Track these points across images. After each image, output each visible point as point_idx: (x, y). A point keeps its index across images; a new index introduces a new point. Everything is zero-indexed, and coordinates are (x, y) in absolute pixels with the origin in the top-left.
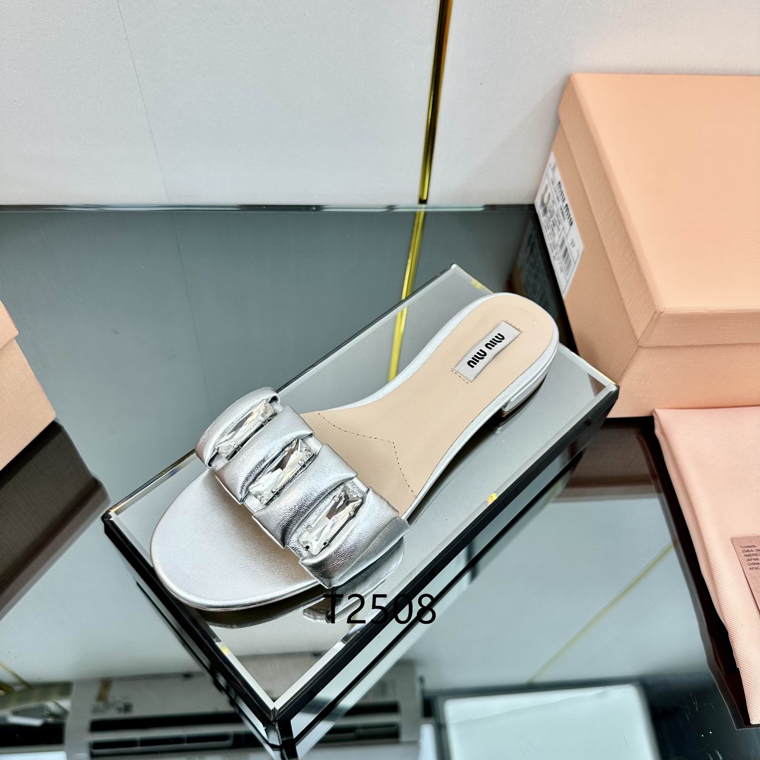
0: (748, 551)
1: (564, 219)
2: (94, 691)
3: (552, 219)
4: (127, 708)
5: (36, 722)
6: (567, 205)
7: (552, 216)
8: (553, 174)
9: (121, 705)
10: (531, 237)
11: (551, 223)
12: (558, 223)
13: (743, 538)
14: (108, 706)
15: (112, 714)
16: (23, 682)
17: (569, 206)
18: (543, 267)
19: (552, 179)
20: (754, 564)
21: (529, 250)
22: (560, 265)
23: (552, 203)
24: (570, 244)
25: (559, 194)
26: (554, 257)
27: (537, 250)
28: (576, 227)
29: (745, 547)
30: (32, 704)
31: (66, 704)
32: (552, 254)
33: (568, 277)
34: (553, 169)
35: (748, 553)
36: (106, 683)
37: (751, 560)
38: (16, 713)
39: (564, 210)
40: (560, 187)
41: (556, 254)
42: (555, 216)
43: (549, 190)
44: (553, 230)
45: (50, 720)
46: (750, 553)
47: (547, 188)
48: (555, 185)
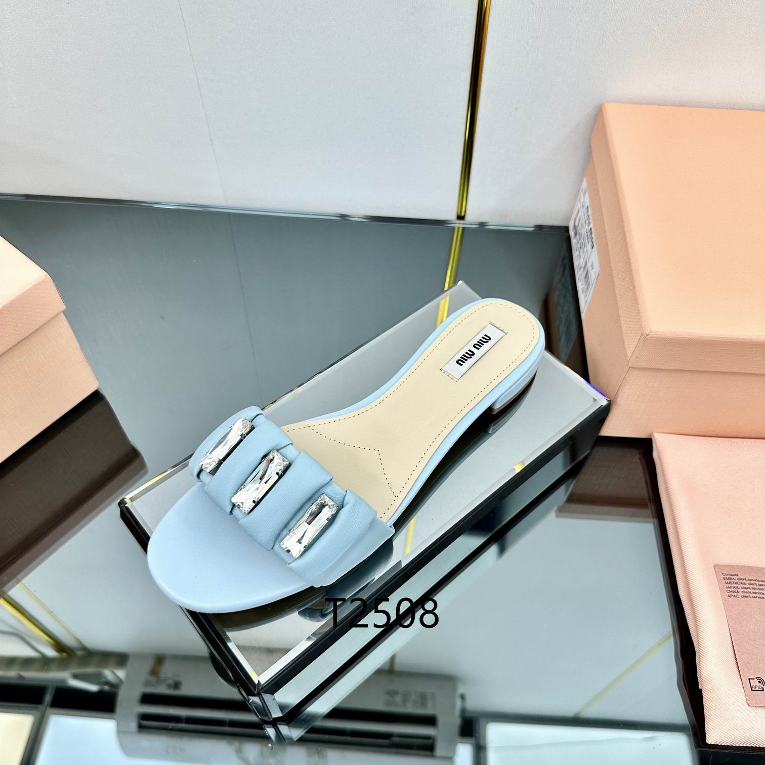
0: (730, 579)
1: (588, 242)
2: (148, 666)
3: (580, 242)
4: (177, 685)
5: (93, 688)
6: (591, 229)
7: (580, 240)
8: (584, 198)
9: (171, 682)
10: (564, 258)
11: (579, 245)
12: (584, 246)
13: (726, 566)
14: (159, 681)
15: (162, 689)
16: (84, 648)
17: (593, 230)
18: (570, 288)
19: (583, 203)
20: (734, 592)
21: (562, 270)
22: (582, 287)
23: (581, 227)
24: (590, 267)
25: (586, 218)
26: (579, 278)
27: (567, 271)
28: (596, 251)
29: (727, 575)
30: (91, 670)
31: (121, 674)
32: (577, 276)
33: (586, 298)
34: (585, 194)
35: (729, 581)
36: (160, 660)
37: (731, 587)
38: (76, 677)
39: (589, 233)
40: (588, 211)
41: (580, 275)
42: (582, 240)
43: (580, 214)
44: (580, 252)
45: (106, 688)
46: (730, 581)
47: (578, 212)
48: (585, 209)
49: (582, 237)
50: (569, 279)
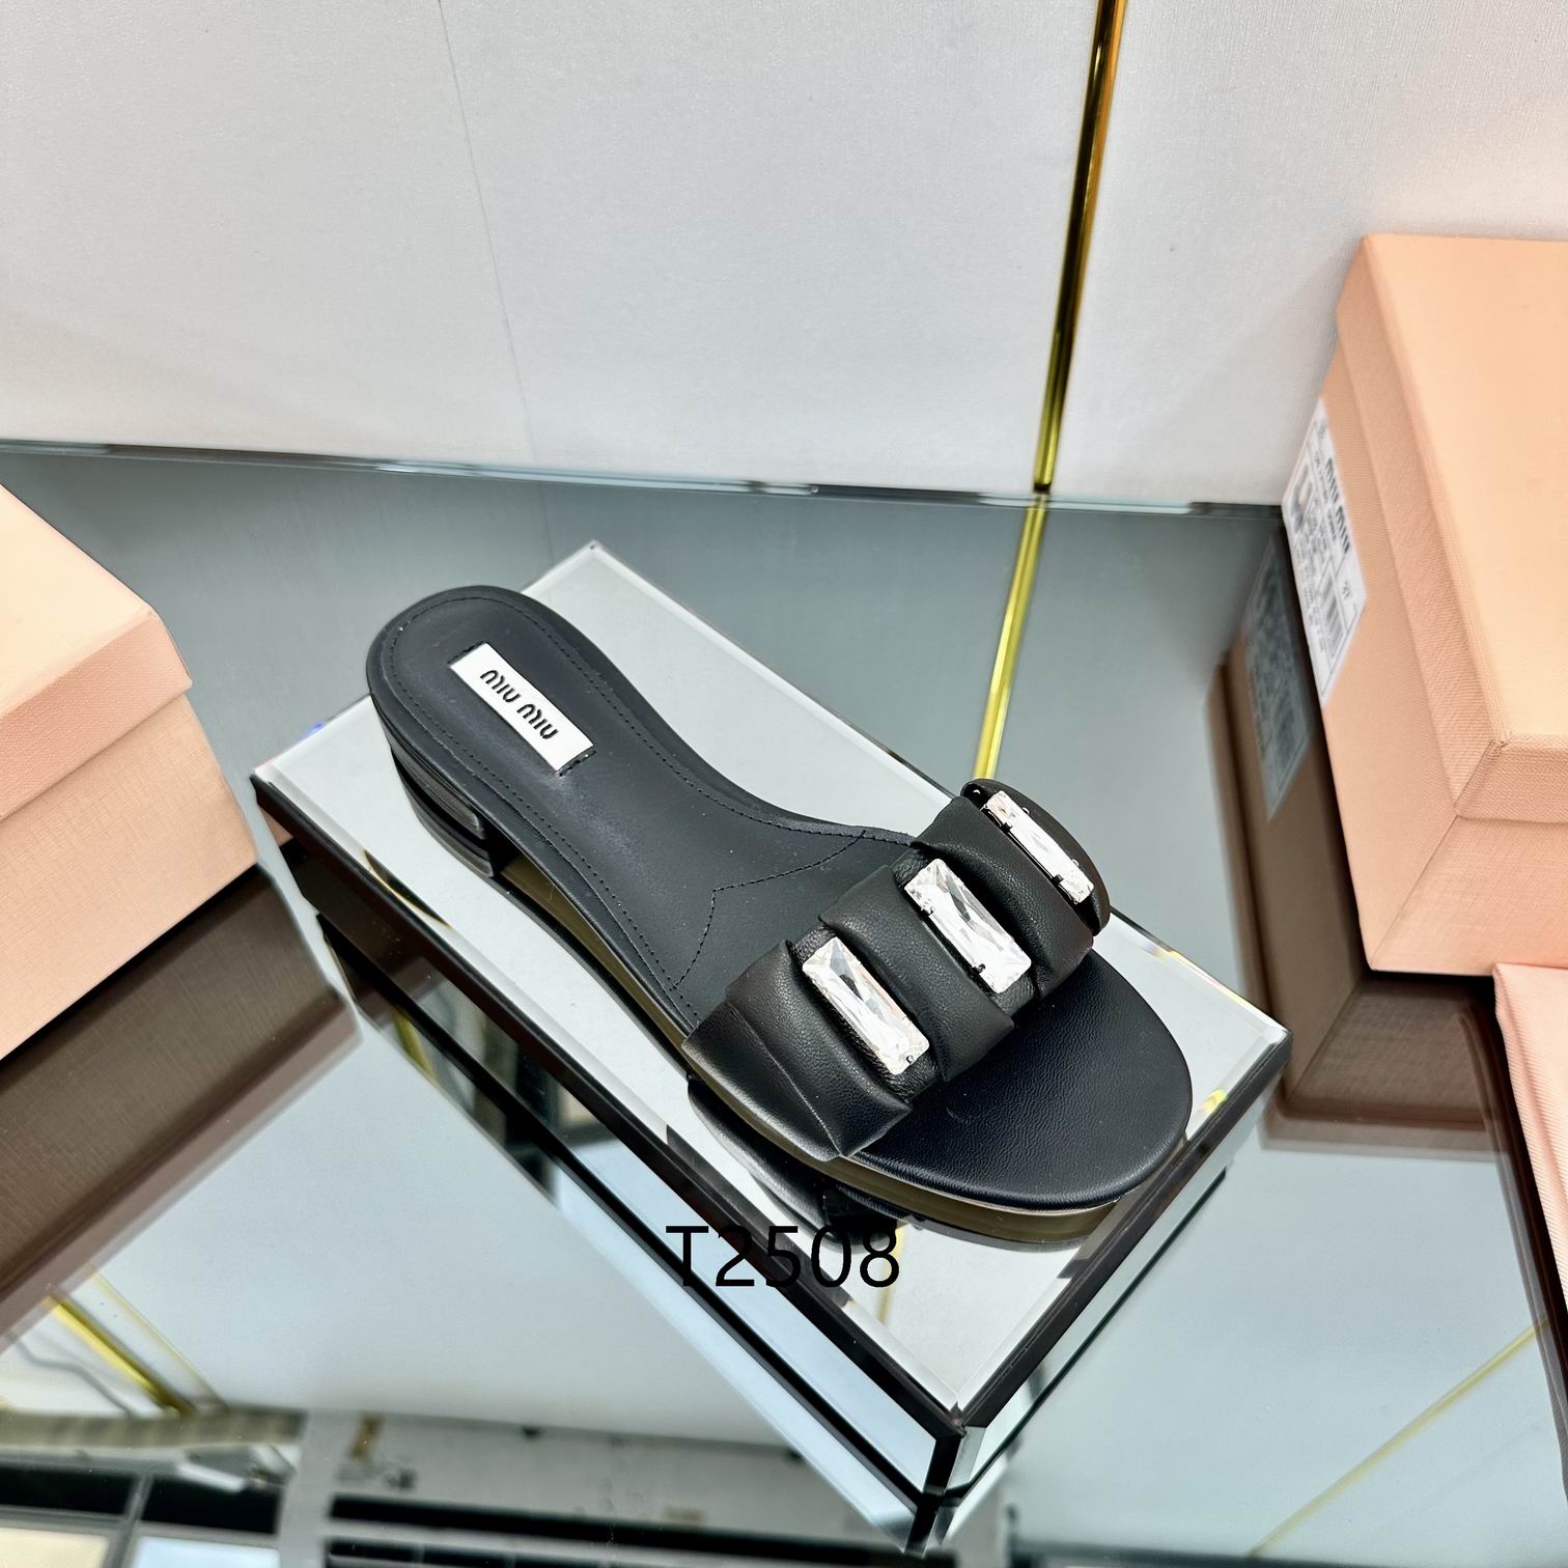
1: (1334, 538)
2: (347, 1436)
3: (1311, 538)
4: (406, 1481)
5: (231, 1483)
6: (1341, 509)
7: (1311, 532)
8: (1320, 443)
9: (394, 1473)
11: (1310, 546)
12: (1322, 547)
14: (370, 1471)
15: (375, 1489)
16: (215, 1400)
17: (1345, 512)
19: (1317, 453)
21: (1265, 600)
22: (1320, 635)
23: (1313, 505)
24: (1341, 592)
25: (1328, 486)
26: (1311, 618)
28: (1355, 556)
30: (227, 1445)
31: (291, 1453)
32: (1307, 612)
33: (1333, 660)
34: (1321, 434)
36: (371, 1425)
38: (196, 1459)
39: (1336, 519)
40: (1331, 469)
41: (1314, 612)
42: (1317, 533)
43: (1311, 478)
44: (1312, 560)
45: (260, 1483)
47: (1305, 473)
49: (1318, 527)
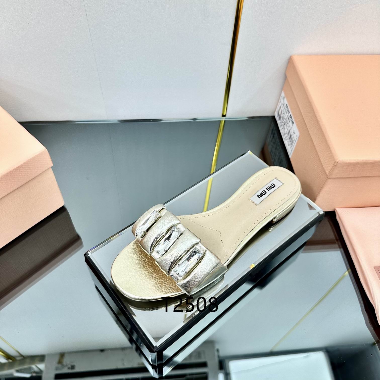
1: (290, 121)
2: (57, 359)
4: (73, 367)
5: (28, 376)
9: (69, 366)
11: (283, 123)
12: (286, 123)
14: (63, 366)
15: (65, 371)
17: (292, 116)
19: (283, 103)
22: (288, 143)
23: (283, 114)
24: (293, 133)
25: (287, 110)
26: (285, 139)
28: (295, 125)
30: (26, 366)
33: (292, 148)
34: (284, 99)
36: (62, 355)
38: (18, 371)
39: (289, 117)
40: (287, 107)
43: (282, 108)
44: (284, 126)
45: (34, 374)
47: (280, 108)
48: (285, 106)
49: (285, 119)
50: (278, 140)
